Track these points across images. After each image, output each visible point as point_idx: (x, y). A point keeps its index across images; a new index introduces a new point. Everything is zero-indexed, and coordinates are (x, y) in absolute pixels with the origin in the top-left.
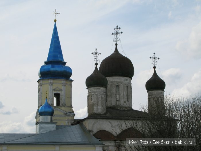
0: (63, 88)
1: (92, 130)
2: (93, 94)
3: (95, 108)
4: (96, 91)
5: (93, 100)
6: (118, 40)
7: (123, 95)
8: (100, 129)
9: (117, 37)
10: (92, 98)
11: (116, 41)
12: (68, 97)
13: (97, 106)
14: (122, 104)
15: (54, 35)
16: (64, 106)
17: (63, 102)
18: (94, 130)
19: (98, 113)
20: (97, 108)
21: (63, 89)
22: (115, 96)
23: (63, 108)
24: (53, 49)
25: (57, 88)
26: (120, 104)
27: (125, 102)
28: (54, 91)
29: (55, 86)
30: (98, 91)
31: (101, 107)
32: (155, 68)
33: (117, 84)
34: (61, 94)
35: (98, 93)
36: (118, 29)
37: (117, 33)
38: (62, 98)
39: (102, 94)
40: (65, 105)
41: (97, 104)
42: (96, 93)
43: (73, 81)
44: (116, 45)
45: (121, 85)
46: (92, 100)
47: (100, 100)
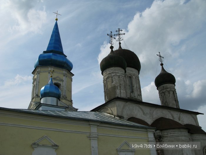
0: (64, 78)
1: (122, 115)
2: (114, 76)
3: (118, 91)
4: (117, 72)
5: (114, 82)
6: (121, 39)
7: (137, 87)
8: (131, 116)
9: (119, 37)
10: (112, 80)
11: (120, 41)
12: (68, 90)
13: (120, 89)
14: (136, 97)
15: (55, 30)
16: (65, 99)
17: (63, 94)
18: (124, 116)
19: (121, 97)
20: (120, 92)
21: (64, 80)
22: (128, 87)
23: (64, 101)
24: (53, 41)
25: (58, 77)
26: (135, 97)
27: (139, 95)
28: (54, 80)
29: (55, 75)
30: (120, 72)
31: (124, 92)
32: (162, 65)
33: (130, 76)
34: (62, 85)
35: (119, 74)
36: (120, 32)
37: (119, 34)
38: (63, 90)
39: (124, 77)
40: (66, 97)
41: (120, 87)
42: (118, 74)
43: (74, 75)
44: (120, 43)
45: (133, 76)
46: (112, 82)
47: (122, 82)
